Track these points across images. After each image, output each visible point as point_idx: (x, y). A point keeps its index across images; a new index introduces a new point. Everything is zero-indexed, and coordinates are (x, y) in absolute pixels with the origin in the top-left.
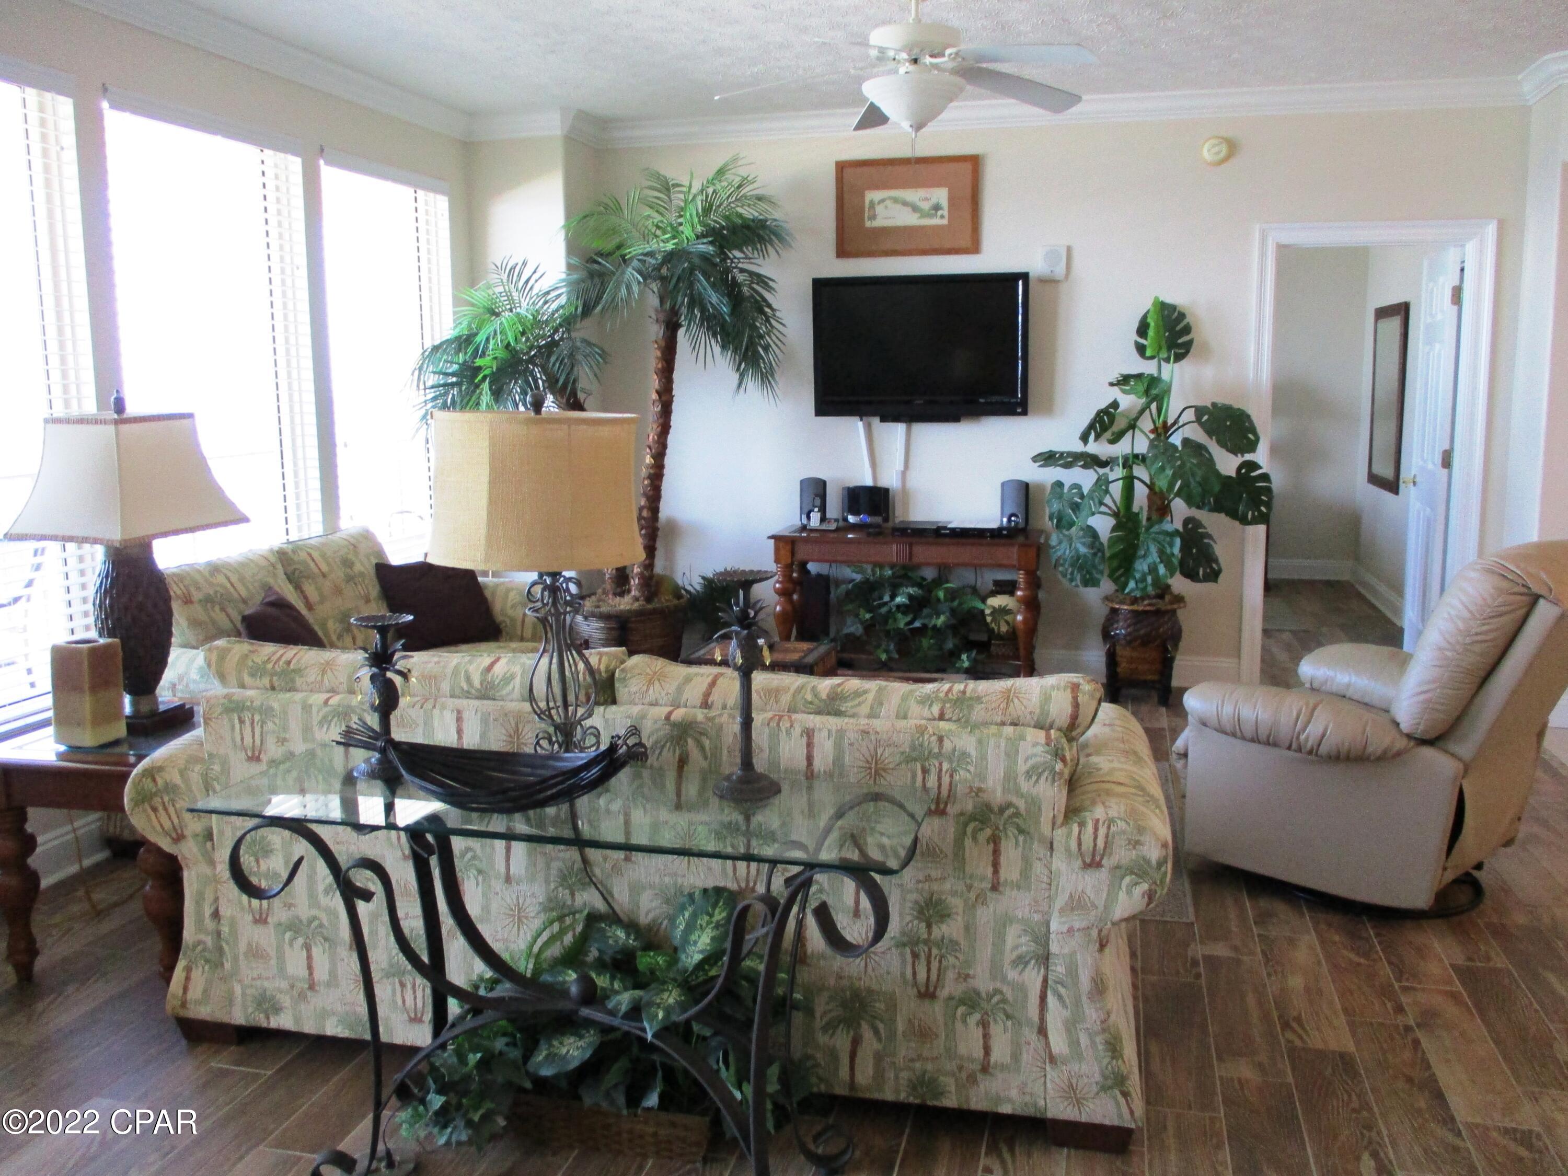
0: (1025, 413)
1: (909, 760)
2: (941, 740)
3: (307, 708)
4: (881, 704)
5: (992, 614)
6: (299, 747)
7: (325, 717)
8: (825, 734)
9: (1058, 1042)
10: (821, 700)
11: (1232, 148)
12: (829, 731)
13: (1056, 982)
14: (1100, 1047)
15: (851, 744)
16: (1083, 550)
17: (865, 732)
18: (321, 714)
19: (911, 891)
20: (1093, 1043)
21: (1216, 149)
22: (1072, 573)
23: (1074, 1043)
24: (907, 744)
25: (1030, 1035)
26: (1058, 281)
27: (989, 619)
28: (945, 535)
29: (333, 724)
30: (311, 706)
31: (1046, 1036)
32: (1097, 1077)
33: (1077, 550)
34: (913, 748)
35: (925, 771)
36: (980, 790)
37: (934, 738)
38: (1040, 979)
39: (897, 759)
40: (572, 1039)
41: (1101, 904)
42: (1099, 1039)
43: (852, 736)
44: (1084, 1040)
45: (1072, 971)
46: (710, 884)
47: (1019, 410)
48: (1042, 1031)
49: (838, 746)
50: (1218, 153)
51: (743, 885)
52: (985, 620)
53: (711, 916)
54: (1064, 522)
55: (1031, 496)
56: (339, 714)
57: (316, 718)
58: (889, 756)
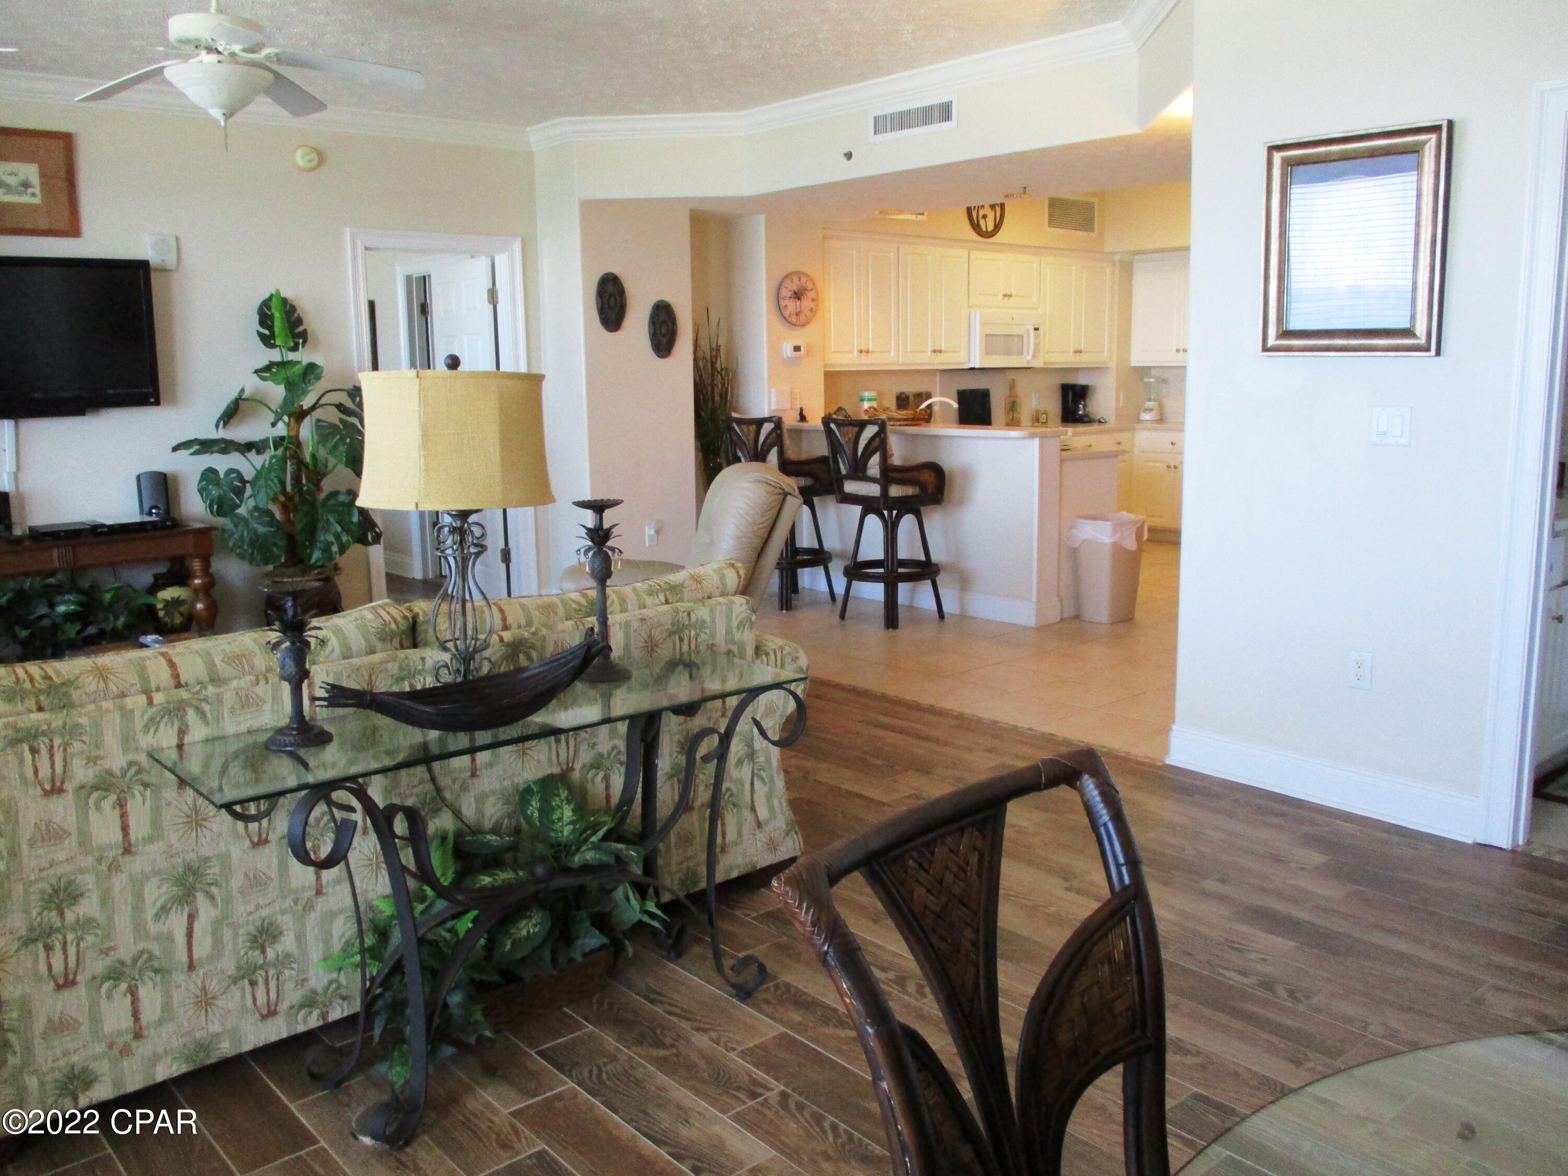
0: (157, 403)
1: (671, 633)
2: (689, 614)
3: (127, 715)
4: (625, 602)
5: (165, 608)
6: (116, 761)
7: (151, 719)
8: (617, 626)
9: (763, 813)
10: (586, 607)
11: (321, 159)
12: (620, 624)
13: (759, 770)
14: (784, 805)
15: (635, 631)
16: (262, 529)
17: (643, 620)
18: (146, 718)
19: (675, 734)
20: (780, 803)
21: (308, 157)
22: (252, 554)
23: (771, 809)
24: (669, 622)
25: (747, 813)
26: (170, 271)
27: (161, 614)
28: (101, 534)
29: (162, 725)
30: (132, 711)
31: (755, 811)
32: (784, 827)
33: (255, 531)
34: (673, 624)
35: (681, 640)
36: (713, 645)
37: (685, 614)
38: (750, 772)
39: (664, 635)
40: (524, 923)
41: (781, 707)
42: (783, 801)
43: (635, 625)
44: (776, 802)
45: (768, 760)
46: (540, 774)
47: (152, 400)
48: (753, 809)
49: (627, 636)
50: (310, 161)
51: (564, 767)
52: (157, 614)
53: (559, 795)
54: (225, 507)
55: (169, 487)
56: (169, 712)
57: (139, 723)
58: (658, 634)
